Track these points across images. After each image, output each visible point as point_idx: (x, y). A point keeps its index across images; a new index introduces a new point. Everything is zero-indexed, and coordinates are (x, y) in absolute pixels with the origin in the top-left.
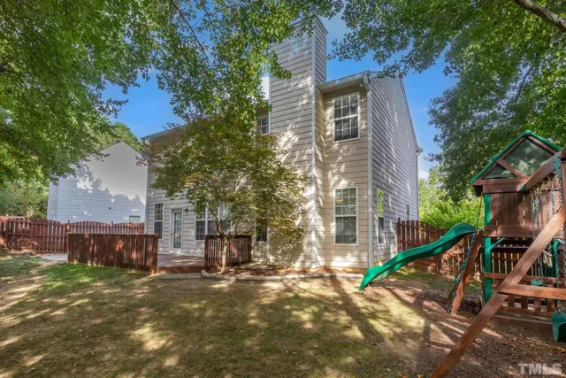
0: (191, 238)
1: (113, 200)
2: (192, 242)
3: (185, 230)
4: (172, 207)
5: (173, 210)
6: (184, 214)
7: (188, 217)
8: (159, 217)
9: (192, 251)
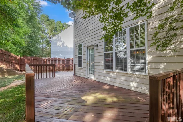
0: (100, 67)
1: (69, 49)
2: (101, 71)
3: (96, 61)
4: (87, 45)
5: (88, 47)
6: (95, 48)
7: (98, 51)
8: (81, 53)
9: (102, 78)
